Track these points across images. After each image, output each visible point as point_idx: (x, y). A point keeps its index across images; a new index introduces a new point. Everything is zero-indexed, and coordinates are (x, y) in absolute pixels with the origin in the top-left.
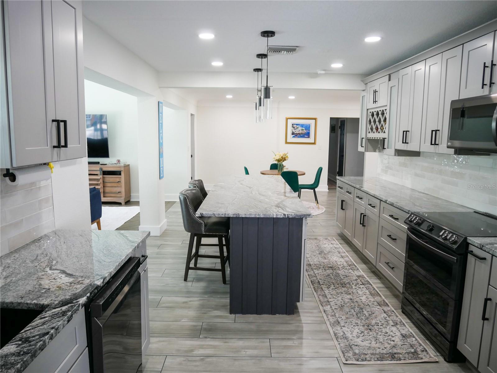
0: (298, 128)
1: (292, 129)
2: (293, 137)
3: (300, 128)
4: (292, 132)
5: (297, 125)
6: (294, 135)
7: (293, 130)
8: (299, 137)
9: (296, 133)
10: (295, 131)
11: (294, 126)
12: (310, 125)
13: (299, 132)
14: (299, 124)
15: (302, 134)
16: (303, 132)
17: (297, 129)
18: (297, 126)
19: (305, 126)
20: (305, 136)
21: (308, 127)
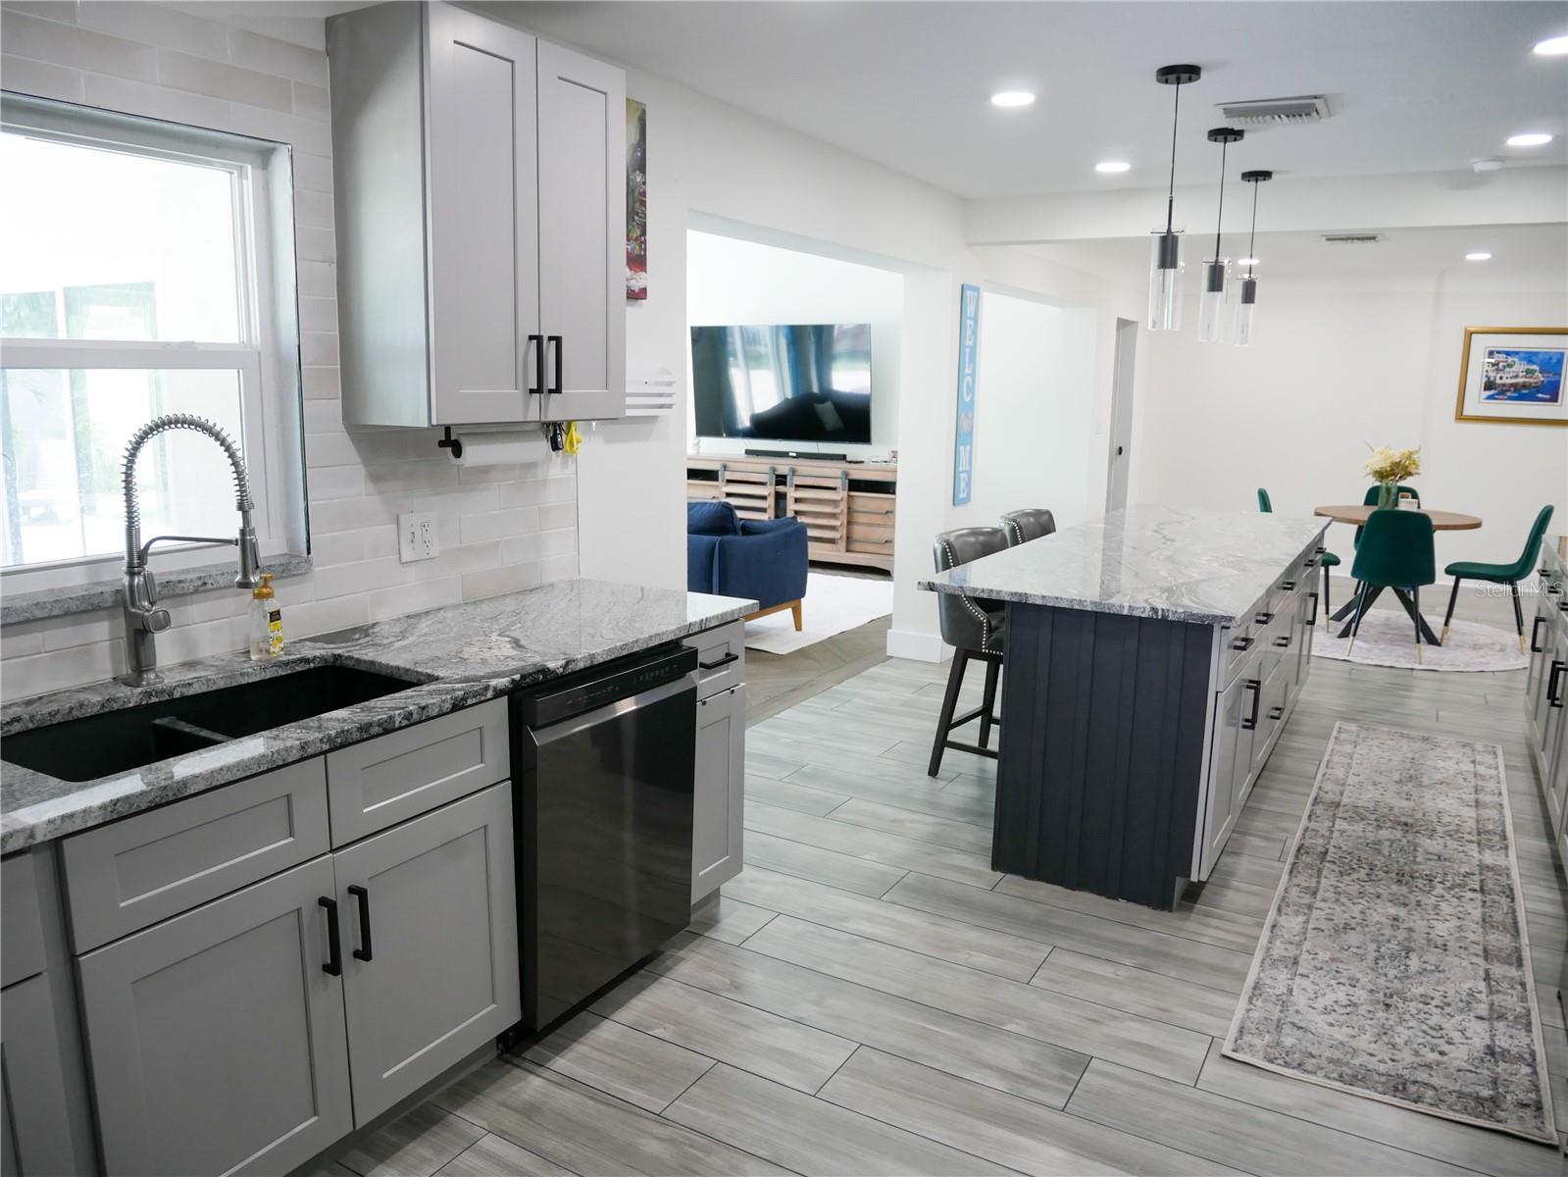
0: (1510, 366)
1: (1486, 369)
2: (1489, 398)
3: (1520, 367)
4: (1485, 380)
5: (1508, 354)
6: (1492, 392)
7: (1492, 374)
8: (1511, 398)
9: (1504, 385)
10: (1499, 376)
11: (1497, 357)
12: (1562, 354)
13: (1514, 381)
14: (1517, 353)
15: (1524, 386)
16: (1532, 380)
17: (1507, 369)
18: (1510, 359)
19: (1540, 356)
20: (1540, 395)
21: (1554, 361)
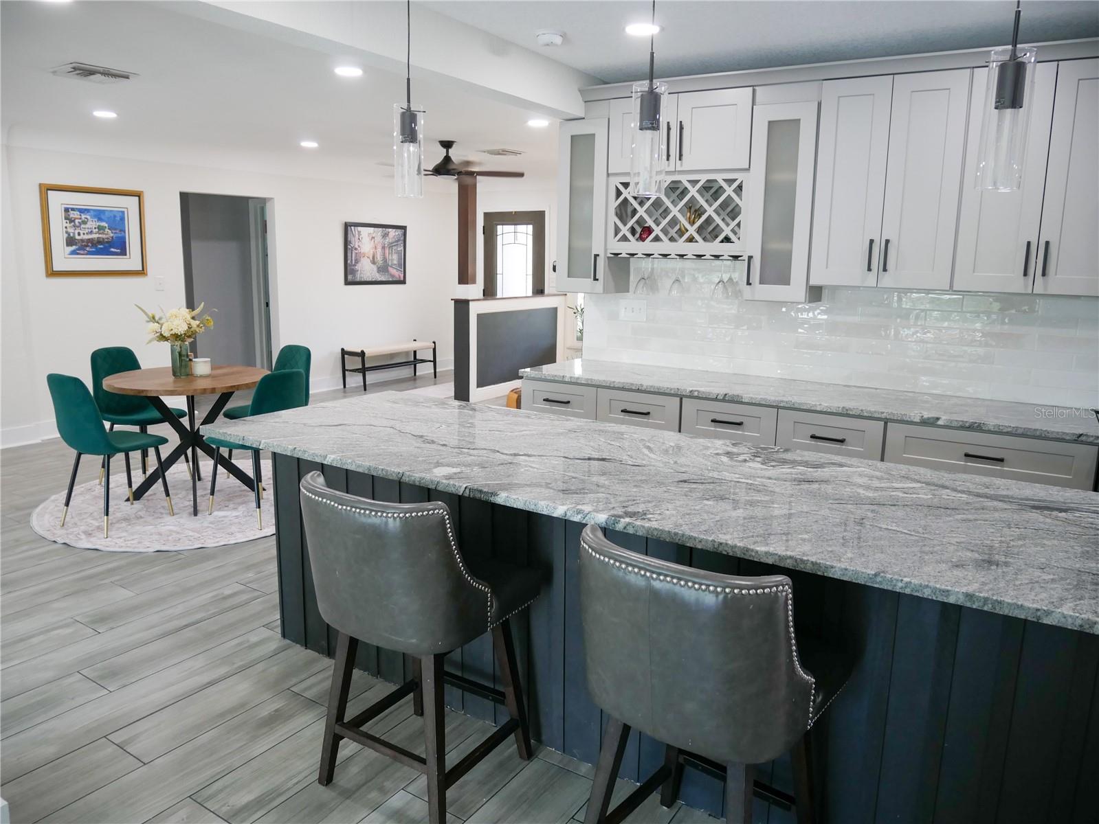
0: (84, 222)
1: (65, 225)
2: (73, 253)
3: (92, 224)
4: (66, 235)
5: (82, 211)
6: (74, 248)
7: (71, 230)
9: (82, 241)
10: (77, 232)
11: (73, 214)
13: (90, 237)
14: (88, 211)
15: (99, 242)
16: (104, 236)
17: (83, 226)
18: (83, 216)
19: (107, 213)
20: (112, 250)
21: (118, 219)
